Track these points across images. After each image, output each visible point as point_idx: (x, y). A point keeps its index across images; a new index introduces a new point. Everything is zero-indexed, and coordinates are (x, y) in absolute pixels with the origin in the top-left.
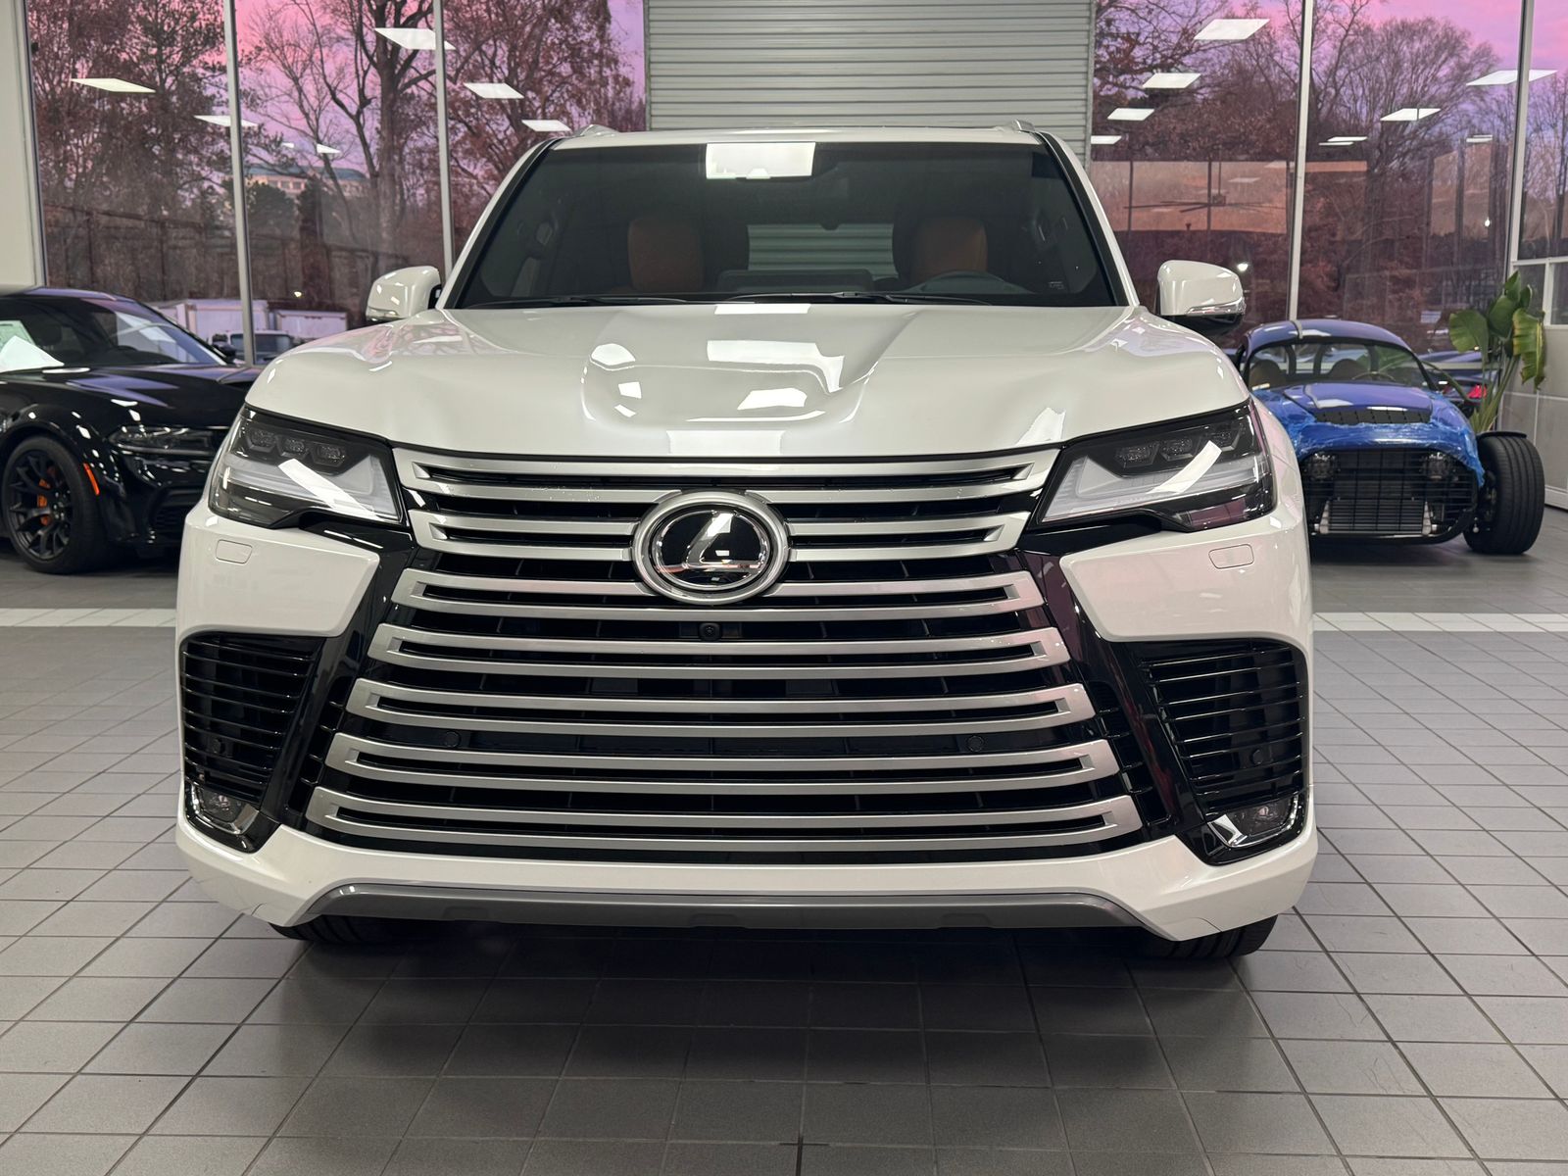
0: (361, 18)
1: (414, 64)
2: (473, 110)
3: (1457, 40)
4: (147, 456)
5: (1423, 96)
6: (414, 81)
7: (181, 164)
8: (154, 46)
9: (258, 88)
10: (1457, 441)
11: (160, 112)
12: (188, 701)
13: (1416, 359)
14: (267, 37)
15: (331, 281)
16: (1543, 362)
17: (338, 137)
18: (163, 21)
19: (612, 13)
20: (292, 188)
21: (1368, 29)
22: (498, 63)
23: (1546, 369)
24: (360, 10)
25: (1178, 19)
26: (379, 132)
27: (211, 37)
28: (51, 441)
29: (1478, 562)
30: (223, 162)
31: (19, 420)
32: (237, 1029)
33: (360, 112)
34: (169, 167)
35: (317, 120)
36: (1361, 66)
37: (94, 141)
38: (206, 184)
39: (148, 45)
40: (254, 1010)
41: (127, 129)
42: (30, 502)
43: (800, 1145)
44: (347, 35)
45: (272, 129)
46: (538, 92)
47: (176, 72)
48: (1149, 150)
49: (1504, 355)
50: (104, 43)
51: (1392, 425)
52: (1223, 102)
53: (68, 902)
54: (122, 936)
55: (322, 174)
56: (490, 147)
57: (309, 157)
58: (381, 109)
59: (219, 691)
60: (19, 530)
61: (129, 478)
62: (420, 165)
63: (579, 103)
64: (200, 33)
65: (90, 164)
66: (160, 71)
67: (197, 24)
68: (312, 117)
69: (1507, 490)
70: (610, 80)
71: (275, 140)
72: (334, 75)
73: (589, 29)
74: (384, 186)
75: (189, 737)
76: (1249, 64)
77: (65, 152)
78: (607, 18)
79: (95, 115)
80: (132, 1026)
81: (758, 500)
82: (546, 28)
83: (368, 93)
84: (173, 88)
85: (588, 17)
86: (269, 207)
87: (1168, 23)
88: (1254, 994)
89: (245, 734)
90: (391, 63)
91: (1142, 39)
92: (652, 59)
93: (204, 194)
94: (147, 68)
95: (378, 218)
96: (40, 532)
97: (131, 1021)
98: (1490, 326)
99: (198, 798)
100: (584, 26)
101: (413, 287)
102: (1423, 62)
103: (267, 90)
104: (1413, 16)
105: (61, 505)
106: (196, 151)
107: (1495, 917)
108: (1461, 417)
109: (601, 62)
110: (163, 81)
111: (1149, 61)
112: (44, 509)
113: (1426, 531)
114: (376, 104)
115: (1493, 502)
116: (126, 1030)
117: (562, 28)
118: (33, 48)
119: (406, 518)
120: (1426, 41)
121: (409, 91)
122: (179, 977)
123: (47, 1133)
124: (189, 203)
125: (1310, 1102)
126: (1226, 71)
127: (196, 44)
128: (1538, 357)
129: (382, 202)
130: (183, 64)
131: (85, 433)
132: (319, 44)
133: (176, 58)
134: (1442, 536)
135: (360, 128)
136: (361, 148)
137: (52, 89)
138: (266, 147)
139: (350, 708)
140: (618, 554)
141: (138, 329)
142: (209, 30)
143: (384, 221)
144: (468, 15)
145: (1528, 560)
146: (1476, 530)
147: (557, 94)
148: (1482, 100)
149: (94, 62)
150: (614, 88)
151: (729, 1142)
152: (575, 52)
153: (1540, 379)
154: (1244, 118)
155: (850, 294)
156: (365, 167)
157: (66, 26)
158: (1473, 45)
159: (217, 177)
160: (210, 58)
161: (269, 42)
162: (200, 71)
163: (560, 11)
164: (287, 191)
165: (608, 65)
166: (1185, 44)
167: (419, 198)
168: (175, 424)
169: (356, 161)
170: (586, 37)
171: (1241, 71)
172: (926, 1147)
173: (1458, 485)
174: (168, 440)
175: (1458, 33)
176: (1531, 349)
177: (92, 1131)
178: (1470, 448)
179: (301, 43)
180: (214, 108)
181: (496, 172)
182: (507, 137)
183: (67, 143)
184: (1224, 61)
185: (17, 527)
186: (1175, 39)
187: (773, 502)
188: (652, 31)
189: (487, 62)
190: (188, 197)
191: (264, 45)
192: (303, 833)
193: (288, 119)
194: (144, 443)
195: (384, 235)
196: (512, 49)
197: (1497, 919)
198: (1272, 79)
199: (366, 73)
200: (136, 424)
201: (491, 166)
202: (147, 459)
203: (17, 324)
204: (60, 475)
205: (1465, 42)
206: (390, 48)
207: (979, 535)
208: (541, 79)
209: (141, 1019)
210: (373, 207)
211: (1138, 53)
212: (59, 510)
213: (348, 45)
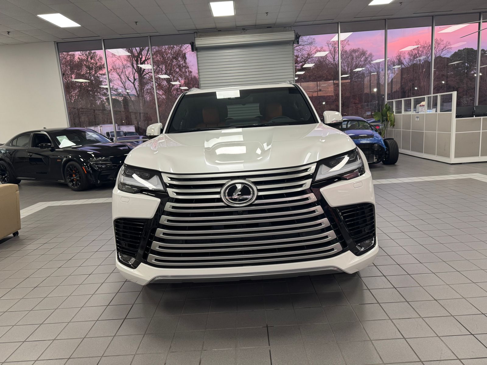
0: (133, 62)
1: (145, 71)
2: (158, 80)
3: (365, 52)
4: (96, 164)
5: (359, 64)
6: (145, 75)
7: (96, 95)
8: (88, 70)
9: (112, 78)
10: (380, 141)
11: (91, 85)
12: (116, 234)
13: (367, 123)
14: (113, 67)
15: (131, 119)
16: (394, 122)
17: (130, 87)
18: (90, 65)
19: (187, 57)
20: (121, 99)
21: (346, 51)
22: (163, 70)
23: (395, 123)
24: (132, 60)
25: (307, 52)
26: (138, 86)
27: (101, 67)
28: (75, 162)
29: (386, 167)
30: (105, 94)
31: (67, 158)
32: (133, 305)
33: (134, 82)
34: (94, 96)
35: (125, 84)
36: (345, 59)
37: (77, 92)
38: (102, 99)
39: (87, 70)
40: (136, 300)
41: (84, 89)
42: (71, 176)
43: (267, 327)
44: (130, 66)
45: (115, 87)
46: (172, 75)
47: (94, 76)
48: (302, 80)
49: (385, 121)
50: (78, 71)
51: (366, 139)
52: (317, 68)
53: (90, 274)
54: (103, 283)
55: (127, 96)
56: (163, 87)
57: (124, 92)
58: (139, 81)
59: (124, 231)
60: (69, 182)
61: (93, 169)
62: (148, 93)
63: (181, 77)
64: (98, 67)
65: (77, 97)
66: (90, 76)
67: (97, 65)
68: (124, 84)
69: (391, 151)
70: (187, 72)
71: (116, 89)
72: (128, 74)
73: (182, 61)
74: (141, 98)
75: (117, 242)
76: (322, 60)
77: (71, 95)
78: (186, 59)
79: (77, 87)
80: (109, 306)
81: (249, 181)
82: (173, 61)
83: (136, 78)
84: (93, 79)
85: (182, 59)
86: (116, 103)
87: (304, 52)
88: (362, 278)
89: (130, 241)
90: (140, 71)
91: (299, 56)
92: (199, 69)
93: (102, 101)
94: (87, 75)
95: (140, 104)
96: (74, 182)
97: (108, 305)
98: (382, 115)
99: (120, 256)
100: (181, 61)
101: (157, 128)
102: (358, 57)
103: (114, 78)
104: (355, 47)
105: (78, 176)
106: (99, 92)
107: (410, 254)
108: (379, 136)
109: (185, 68)
110: (91, 78)
111: (301, 61)
112: (74, 177)
113: (374, 161)
114: (137, 80)
115: (388, 154)
116: (107, 308)
117: (176, 61)
118: (63, 75)
119: (166, 190)
120: (358, 53)
121: (144, 77)
122: (118, 292)
123: (92, 337)
124: (99, 104)
125: (380, 305)
126: (317, 62)
127: (97, 69)
128: (393, 121)
129: (140, 101)
130: (95, 74)
131: (82, 160)
132: (124, 68)
133: (93, 73)
134: (378, 162)
135: (134, 85)
136: (135, 90)
137: (67, 81)
138: (114, 91)
139: (156, 235)
140: (217, 196)
141: (91, 135)
142: (100, 66)
143: (141, 105)
144: (156, 60)
145: (396, 166)
146: (384, 160)
147: (176, 75)
148: (371, 64)
149: (76, 75)
150: (188, 73)
151: (251, 327)
152: (179, 66)
153: (394, 126)
154: (322, 72)
155: (257, 125)
156: (136, 93)
157: (69, 67)
158: (368, 53)
159: (104, 98)
160: (101, 72)
161: (113, 68)
162: (99, 75)
163: (175, 58)
164: (119, 99)
165: (187, 69)
166: (309, 57)
167: (148, 99)
168: (102, 157)
169: (134, 92)
170: (181, 63)
171: (320, 62)
172: (296, 325)
173: (381, 151)
174: (101, 160)
175: (365, 51)
176: (391, 119)
177: (102, 336)
178: (383, 143)
179: (120, 68)
180: (103, 83)
181: (164, 93)
182: (166, 85)
183: (71, 93)
184: (317, 60)
185: (69, 181)
186: (306, 56)
187: (252, 181)
188: (199, 62)
189: (161, 70)
190: (98, 102)
191: (112, 69)
192: (147, 265)
193: (119, 84)
194: (95, 161)
195: (141, 108)
196: (166, 66)
197: (411, 254)
198: (327, 63)
199: (135, 73)
200: (93, 157)
201: (163, 92)
202: (96, 165)
203: (65, 136)
204: (77, 169)
205: (367, 53)
206: (139, 68)
207: (301, 186)
208: (173, 72)
209: (110, 304)
210: (138, 102)
211: (299, 59)
212: (78, 177)
213: (130, 68)
